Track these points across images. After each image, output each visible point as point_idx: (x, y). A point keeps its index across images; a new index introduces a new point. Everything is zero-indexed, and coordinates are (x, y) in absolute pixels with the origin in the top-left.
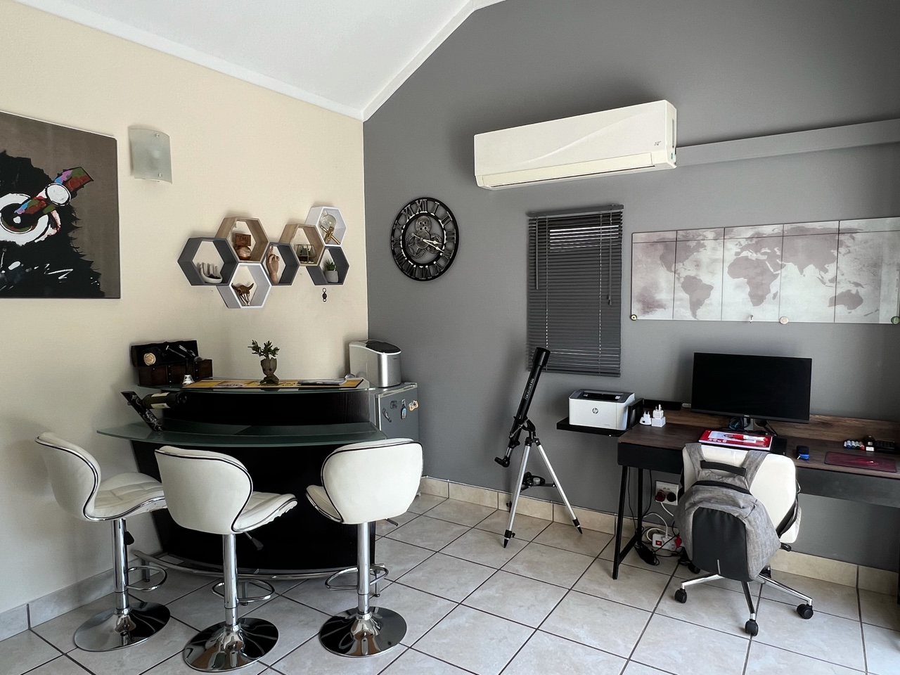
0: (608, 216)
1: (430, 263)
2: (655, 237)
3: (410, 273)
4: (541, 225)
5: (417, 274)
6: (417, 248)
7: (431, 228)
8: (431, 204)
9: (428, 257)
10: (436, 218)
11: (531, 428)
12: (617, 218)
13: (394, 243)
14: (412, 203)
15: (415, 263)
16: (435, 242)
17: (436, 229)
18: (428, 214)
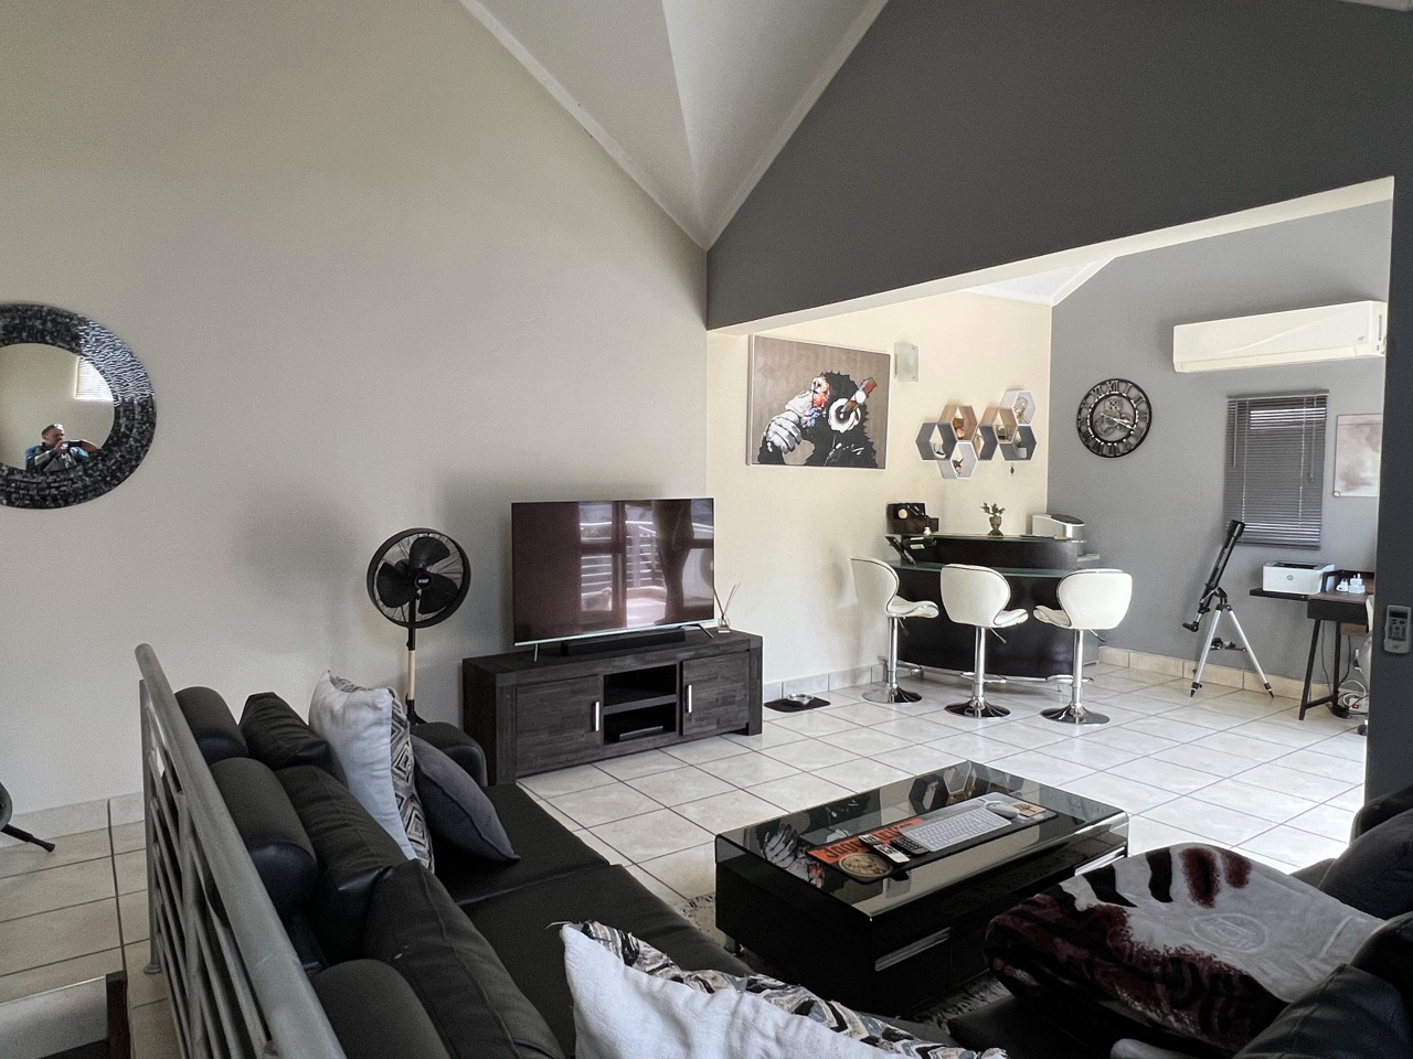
0: (1312, 399)
1: (1120, 441)
2: (1360, 420)
3: (1097, 450)
4: (1241, 407)
5: (1105, 451)
6: (1106, 426)
7: (1122, 408)
8: (1123, 386)
9: (1118, 435)
10: (1129, 399)
11: (1223, 595)
12: (1322, 402)
13: (1080, 421)
14: (1103, 383)
15: (1102, 440)
16: (1126, 421)
17: (1127, 409)
18: (1120, 395)
